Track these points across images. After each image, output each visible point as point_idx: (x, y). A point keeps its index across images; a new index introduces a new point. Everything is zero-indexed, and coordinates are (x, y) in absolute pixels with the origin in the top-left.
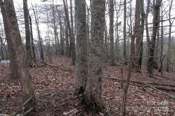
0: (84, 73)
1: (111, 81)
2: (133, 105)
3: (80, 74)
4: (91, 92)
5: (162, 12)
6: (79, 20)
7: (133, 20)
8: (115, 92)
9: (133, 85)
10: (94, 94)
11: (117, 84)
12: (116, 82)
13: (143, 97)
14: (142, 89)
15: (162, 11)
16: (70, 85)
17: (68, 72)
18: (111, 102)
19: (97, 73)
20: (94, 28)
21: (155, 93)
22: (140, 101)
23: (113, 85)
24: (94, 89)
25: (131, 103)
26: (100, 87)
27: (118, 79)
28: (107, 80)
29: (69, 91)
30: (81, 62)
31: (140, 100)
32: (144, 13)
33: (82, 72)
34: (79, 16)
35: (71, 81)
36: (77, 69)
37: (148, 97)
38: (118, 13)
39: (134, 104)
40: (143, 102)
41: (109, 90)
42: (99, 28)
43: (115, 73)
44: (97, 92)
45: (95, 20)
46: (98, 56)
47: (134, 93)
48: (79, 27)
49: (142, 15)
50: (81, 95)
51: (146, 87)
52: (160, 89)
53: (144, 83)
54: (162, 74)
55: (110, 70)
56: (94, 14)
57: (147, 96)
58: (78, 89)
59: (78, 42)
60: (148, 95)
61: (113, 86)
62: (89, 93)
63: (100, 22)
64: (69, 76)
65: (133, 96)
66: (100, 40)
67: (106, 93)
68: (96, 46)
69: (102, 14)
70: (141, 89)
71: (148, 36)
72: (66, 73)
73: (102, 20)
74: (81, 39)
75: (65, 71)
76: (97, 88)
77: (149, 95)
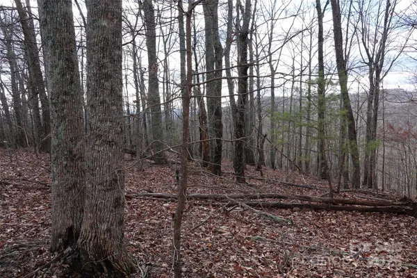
0: (75, 190)
1: (155, 202)
2: (203, 250)
3: (66, 194)
4: (95, 236)
5: (257, 46)
6: (55, 53)
7: (202, 60)
8: (163, 228)
9: (204, 205)
10: (105, 239)
11: (168, 208)
12: (166, 202)
13: (224, 228)
14: (222, 211)
15: (256, 43)
16: (41, 229)
17: (39, 193)
18: (152, 252)
19: (108, 188)
20: (95, 75)
21: (247, 216)
22: (218, 239)
23: (160, 210)
24: (104, 227)
25: (199, 247)
26: (118, 221)
27: (171, 196)
28: (146, 202)
29: (38, 244)
30: (65, 163)
31: (218, 236)
32: (220, 45)
33: (70, 189)
34: (53, 42)
35: (44, 217)
36: (56, 182)
37: (234, 227)
38: (167, 40)
39: (205, 248)
40: (224, 239)
41: (150, 224)
42: (108, 77)
43: (164, 183)
44: (111, 234)
45: (96, 56)
46: (110, 143)
47: (206, 222)
48: (57, 70)
49: (216, 49)
50: (69, 249)
51: (229, 206)
52: (257, 206)
53: (225, 198)
54: (262, 175)
55: (152, 176)
56: (92, 41)
57: (233, 224)
58: (60, 236)
59: (56, 111)
60: (233, 221)
61: (159, 213)
62: (91, 240)
63: (111, 62)
64: (42, 201)
65: (204, 229)
66: (113, 104)
67: (141, 233)
68: (102, 121)
69: (114, 43)
70: (219, 211)
71: (232, 96)
72: (31, 194)
73: (116, 57)
74: (64, 102)
75: (28, 189)
76: (112, 225)
77: (235, 222)
